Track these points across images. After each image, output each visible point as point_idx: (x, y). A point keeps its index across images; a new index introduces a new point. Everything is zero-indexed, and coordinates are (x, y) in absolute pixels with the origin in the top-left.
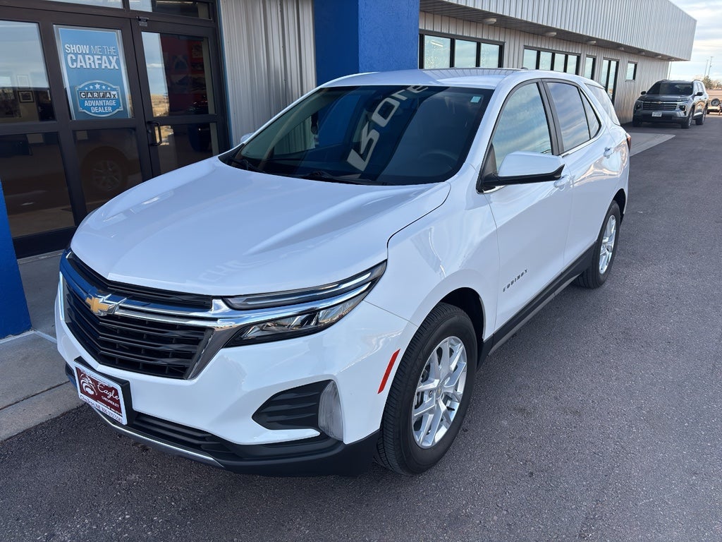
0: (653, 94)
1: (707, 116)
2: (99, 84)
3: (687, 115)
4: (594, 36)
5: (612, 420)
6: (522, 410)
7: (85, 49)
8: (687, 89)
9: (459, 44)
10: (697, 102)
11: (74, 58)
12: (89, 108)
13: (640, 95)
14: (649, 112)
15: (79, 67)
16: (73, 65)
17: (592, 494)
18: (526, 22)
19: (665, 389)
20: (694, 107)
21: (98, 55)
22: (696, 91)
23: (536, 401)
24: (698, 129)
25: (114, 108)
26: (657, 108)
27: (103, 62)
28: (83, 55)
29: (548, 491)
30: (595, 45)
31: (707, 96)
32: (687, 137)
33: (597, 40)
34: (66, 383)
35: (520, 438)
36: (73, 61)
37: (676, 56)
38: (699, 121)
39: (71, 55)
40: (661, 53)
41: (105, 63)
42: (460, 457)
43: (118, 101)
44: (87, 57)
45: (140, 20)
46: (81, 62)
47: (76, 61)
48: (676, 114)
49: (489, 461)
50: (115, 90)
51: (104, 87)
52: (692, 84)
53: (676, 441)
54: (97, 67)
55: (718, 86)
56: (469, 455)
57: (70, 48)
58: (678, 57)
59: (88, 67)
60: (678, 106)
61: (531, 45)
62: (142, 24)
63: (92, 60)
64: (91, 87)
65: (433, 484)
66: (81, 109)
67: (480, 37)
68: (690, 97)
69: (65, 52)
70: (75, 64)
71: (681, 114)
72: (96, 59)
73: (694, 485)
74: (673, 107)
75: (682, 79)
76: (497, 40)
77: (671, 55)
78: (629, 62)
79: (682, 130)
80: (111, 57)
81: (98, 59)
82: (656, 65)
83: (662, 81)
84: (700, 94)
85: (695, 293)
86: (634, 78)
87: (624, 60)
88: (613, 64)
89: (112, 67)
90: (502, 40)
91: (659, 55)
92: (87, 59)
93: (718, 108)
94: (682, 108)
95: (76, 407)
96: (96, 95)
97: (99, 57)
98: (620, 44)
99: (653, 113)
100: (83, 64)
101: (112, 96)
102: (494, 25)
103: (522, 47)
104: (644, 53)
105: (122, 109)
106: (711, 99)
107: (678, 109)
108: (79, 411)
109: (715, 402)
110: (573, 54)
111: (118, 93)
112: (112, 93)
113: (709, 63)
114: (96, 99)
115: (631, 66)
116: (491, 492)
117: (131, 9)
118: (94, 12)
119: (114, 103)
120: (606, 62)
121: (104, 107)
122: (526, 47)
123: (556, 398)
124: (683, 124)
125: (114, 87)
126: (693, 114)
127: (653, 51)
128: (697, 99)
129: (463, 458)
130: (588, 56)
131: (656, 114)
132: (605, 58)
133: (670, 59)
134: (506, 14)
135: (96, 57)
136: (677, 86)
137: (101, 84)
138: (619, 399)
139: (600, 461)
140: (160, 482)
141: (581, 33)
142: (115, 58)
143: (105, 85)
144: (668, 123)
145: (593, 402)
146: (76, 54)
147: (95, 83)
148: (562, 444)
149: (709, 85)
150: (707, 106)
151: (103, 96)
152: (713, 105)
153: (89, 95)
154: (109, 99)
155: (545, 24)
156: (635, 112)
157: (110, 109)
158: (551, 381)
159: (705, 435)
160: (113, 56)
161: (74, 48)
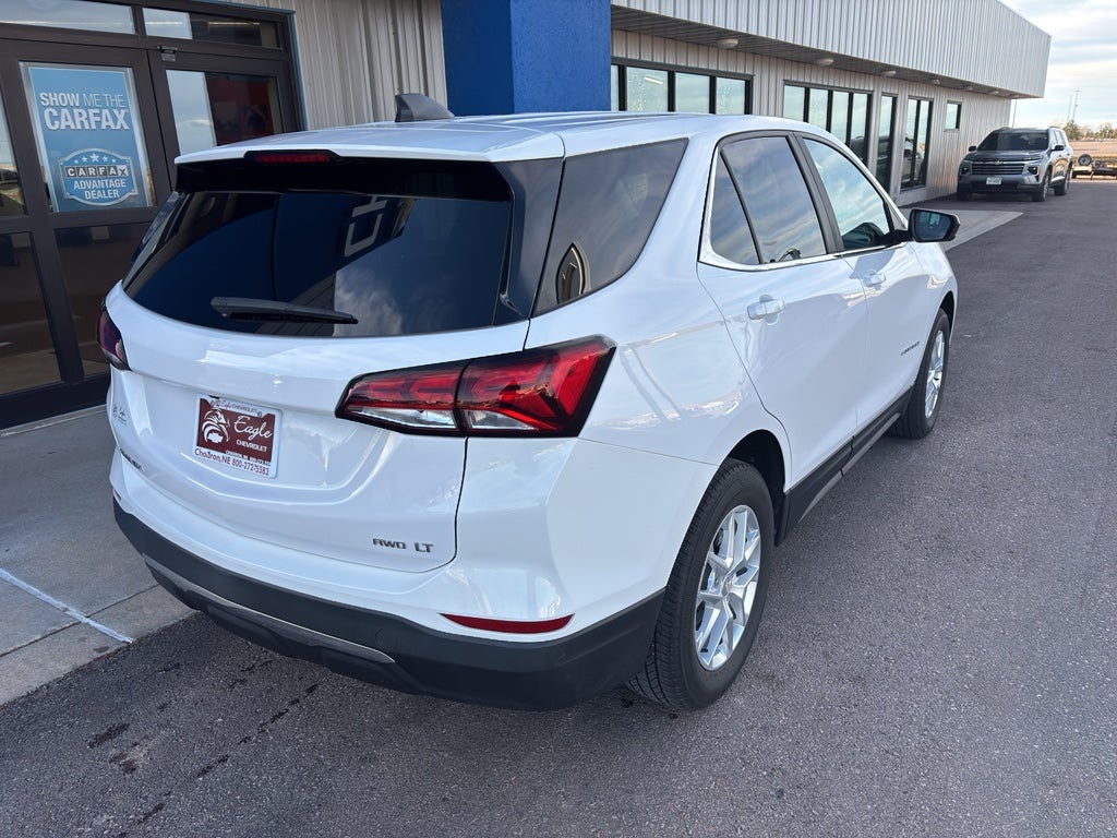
0: (987, 149)
1: (1072, 181)
2: (97, 153)
3: (1041, 181)
4: (892, 63)
5: (918, 691)
6: (770, 677)
7: (74, 99)
8: (1040, 141)
9: (681, 80)
10: (1056, 160)
11: (55, 114)
12: (81, 193)
13: (968, 152)
14: (979, 178)
15: (63, 127)
16: (53, 124)
17: (882, 826)
18: (785, 44)
19: (1004, 634)
20: (1050, 168)
21: (95, 107)
22: (1053, 144)
23: (793, 661)
24: (1058, 202)
25: (122, 191)
26: (994, 171)
27: (104, 117)
28: (70, 108)
29: (807, 823)
30: (894, 77)
31: (1071, 150)
32: (1040, 214)
33: (898, 69)
34: (14, 650)
35: (764, 728)
36: (53, 119)
37: (1020, 91)
38: (1059, 189)
39: (50, 110)
40: (998, 86)
41: (107, 120)
42: (662, 765)
43: (129, 181)
44: (76, 111)
45: (162, 51)
46: (67, 120)
47: (58, 118)
48: (1023, 180)
49: (710, 771)
50: (123, 162)
51: (105, 159)
52: (1047, 133)
53: (1022, 727)
54: (94, 127)
55: (1088, 135)
56: (677, 762)
57: (48, 98)
58: (1024, 92)
59: (79, 127)
60: (1026, 168)
61: (794, 79)
62: (166, 57)
63: (85, 116)
64: (85, 159)
65: (614, 817)
66: (67, 195)
67: (714, 68)
68: (1044, 153)
69: (39, 103)
70: (57, 123)
71: (1030, 179)
72: (91, 115)
73: (1051, 806)
74: (1019, 169)
75: (1031, 127)
76: (741, 72)
77: (1014, 90)
78: (949, 102)
79: (1034, 205)
80: (116, 111)
81: (95, 114)
82: (992, 105)
83: (999, 131)
84: (1059, 148)
85: (1053, 467)
86: (957, 126)
87: (940, 99)
88: (925, 105)
89: (118, 127)
90: (749, 72)
91: (995, 89)
92: (76, 115)
93: (1089, 169)
94: (1033, 171)
95: (25, 694)
96: (92, 171)
97: (97, 111)
98: (934, 75)
99: (988, 179)
100: (70, 123)
101: (120, 173)
102: (736, 50)
103: (781, 82)
104: (971, 89)
105: (137, 193)
106: (1078, 156)
107: (1025, 171)
108: (30, 701)
109: (1085, 654)
110: (861, 91)
111: (129, 168)
112: (119, 167)
113: (1073, 100)
114: (92, 178)
115: (953, 108)
116: (711, 829)
117: (148, 34)
118: (88, 40)
119: (122, 184)
120: (913, 103)
121: (106, 189)
122: (788, 83)
123: (826, 655)
124: (1034, 195)
125: (122, 158)
126: (1050, 179)
127: (985, 83)
128: (1054, 155)
129: (667, 768)
130: (884, 94)
131: (992, 181)
132: (911, 97)
133: (1012, 95)
134: (753, 32)
135: (91, 111)
136: (1025, 138)
137: (101, 155)
138: (929, 653)
139: (896, 766)
140: (149, 828)
141: (872, 59)
142: (123, 112)
143: (107, 155)
144: (1012, 193)
145: (886, 659)
146: (58, 108)
147: (91, 153)
148: (833, 736)
149: (1074, 133)
150: (1070, 166)
151: (105, 174)
152: (1081, 165)
153: (82, 172)
154: (114, 177)
155: (814, 46)
156: (960, 178)
157: (116, 193)
158: (818, 625)
159: (1070, 713)
160: (119, 109)
161: (55, 99)
